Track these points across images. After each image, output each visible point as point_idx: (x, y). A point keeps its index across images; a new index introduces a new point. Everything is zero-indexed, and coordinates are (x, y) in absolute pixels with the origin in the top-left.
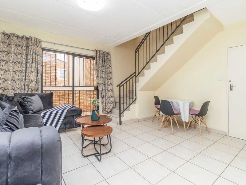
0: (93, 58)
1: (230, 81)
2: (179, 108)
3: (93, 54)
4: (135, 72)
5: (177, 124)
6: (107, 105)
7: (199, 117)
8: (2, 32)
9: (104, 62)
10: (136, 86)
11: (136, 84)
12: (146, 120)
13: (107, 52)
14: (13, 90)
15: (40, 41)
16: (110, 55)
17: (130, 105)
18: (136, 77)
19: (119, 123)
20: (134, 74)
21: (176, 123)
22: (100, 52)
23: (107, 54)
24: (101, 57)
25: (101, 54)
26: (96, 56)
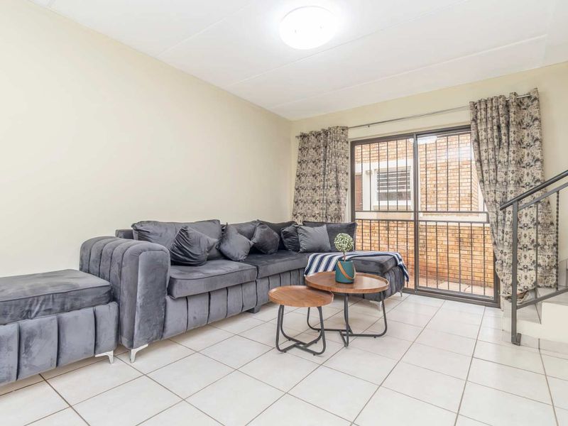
0: (466, 128)
3: (465, 118)
8: (299, 134)
9: (504, 131)
13: (522, 92)
14: (313, 216)
15: (344, 129)
22: (489, 105)
23: (526, 100)
24: (493, 118)
25: (494, 108)
26: (475, 120)
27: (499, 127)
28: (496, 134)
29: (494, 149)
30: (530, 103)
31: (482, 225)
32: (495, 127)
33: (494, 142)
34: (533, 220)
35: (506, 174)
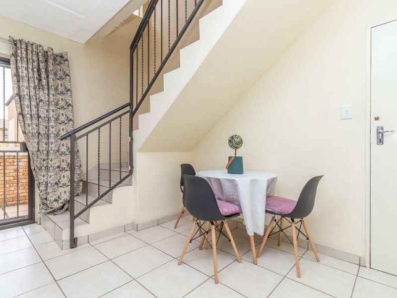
1: (377, 119)
2: (238, 196)
3: (4, 50)
4: (131, 104)
5: (233, 242)
6: (49, 190)
7: (293, 221)
9: (43, 75)
10: (132, 139)
11: (131, 135)
12: (159, 222)
13: (57, 51)
16: (66, 60)
17: (111, 189)
18: (132, 114)
19: (68, 244)
20: (128, 108)
21: (230, 241)
22: (30, 48)
23: (58, 58)
24: (33, 61)
25: (34, 53)
26: (15, 55)
27: (39, 70)
28: (36, 75)
29: (35, 88)
30: (62, 62)
31: (15, 154)
32: (35, 70)
33: (35, 82)
34: (68, 149)
35: (47, 111)
